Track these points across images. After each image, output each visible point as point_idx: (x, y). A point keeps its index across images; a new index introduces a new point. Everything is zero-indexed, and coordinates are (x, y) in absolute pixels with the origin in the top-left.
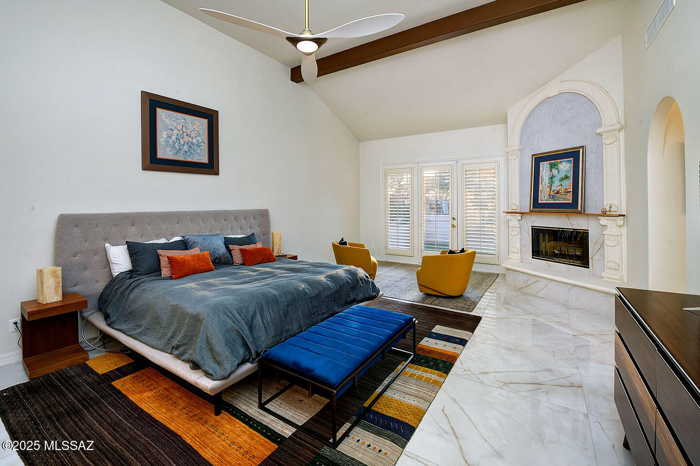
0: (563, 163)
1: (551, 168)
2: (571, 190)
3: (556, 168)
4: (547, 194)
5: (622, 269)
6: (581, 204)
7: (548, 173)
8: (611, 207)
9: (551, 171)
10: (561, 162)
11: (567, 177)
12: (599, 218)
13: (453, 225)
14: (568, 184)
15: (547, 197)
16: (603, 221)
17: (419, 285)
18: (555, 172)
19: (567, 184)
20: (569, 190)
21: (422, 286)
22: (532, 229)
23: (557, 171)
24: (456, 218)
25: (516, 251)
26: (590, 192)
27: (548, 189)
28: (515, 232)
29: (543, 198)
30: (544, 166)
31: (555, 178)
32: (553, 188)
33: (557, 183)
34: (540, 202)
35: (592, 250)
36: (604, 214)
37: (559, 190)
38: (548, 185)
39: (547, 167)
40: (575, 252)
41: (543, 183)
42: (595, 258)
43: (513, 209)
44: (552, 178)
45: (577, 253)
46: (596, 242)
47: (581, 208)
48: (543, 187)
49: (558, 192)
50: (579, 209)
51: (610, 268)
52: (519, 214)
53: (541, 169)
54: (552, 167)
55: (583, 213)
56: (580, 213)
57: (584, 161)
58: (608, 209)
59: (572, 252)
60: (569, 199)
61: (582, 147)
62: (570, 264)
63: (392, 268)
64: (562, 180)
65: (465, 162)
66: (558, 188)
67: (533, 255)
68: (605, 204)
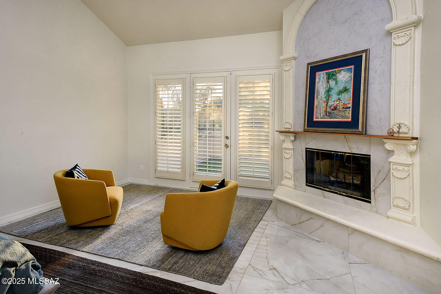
0: (342, 72)
1: (328, 79)
2: (350, 105)
3: (334, 79)
4: (323, 110)
5: (413, 208)
6: (363, 123)
7: (325, 85)
8: (399, 128)
9: (328, 82)
10: (340, 71)
11: (346, 90)
12: (385, 141)
13: (226, 144)
14: (348, 98)
15: (323, 114)
16: (389, 145)
17: (164, 236)
18: (332, 83)
19: (346, 98)
20: (348, 106)
21: (167, 238)
22: (306, 151)
23: (334, 82)
24: (229, 137)
25: (289, 176)
26: (373, 108)
27: (324, 105)
28: (288, 154)
29: (319, 116)
30: (321, 76)
31: (333, 91)
32: (330, 103)
33: (334, 97)
34: (315, 120)
35: (375, 181)
36: (391, 136)
37: (337, 105)
38: (325, 100)
39: (323, 78)
40: (353, 179)
41: (319, 97)
42: (378, 191)
43: (287, 128)
44: (329, 90)
45: (356, 182)
46: (380, 171)
47: (362, 127)
48: (319, 102)
49: (335, 108)
50: (360, 129)
51: (397, 206)
52: (292, 134)
53: (317, 80)
54: (330, 77)
55: (364, 133)
56: (361, 134)
57: (367, 69)
58: (396, 130)
59: (349, 179)
60: (348, 117)
61: (365, 51)
62: (348, 196)
63: (155, 197)
64: (340, 93)
65: (239, 73)
66: (336, 103)
67: (307, 182)
68: (392, 123)
